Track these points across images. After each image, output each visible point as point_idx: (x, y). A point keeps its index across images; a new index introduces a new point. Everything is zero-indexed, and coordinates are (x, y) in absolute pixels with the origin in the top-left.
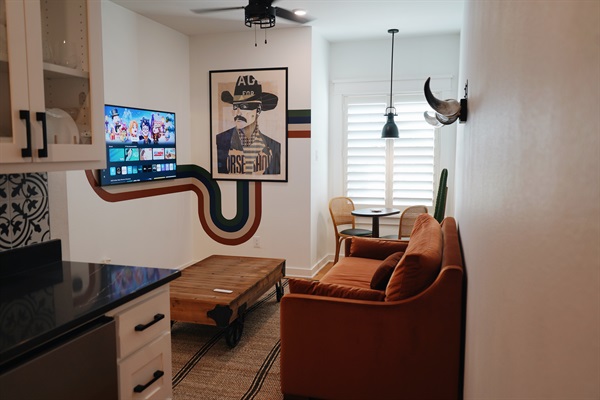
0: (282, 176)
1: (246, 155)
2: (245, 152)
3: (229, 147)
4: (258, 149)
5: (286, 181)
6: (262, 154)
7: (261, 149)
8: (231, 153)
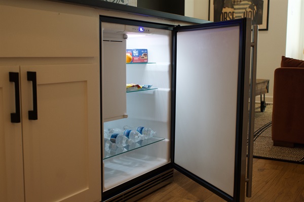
0: (263, 26)
1: (236, 11)
2: (235, 9)
3: (223, 7)
4: (245, 6)
5: (267, 29)
6: (249, 10)
7: (248, 6)
8: (224, 10)
